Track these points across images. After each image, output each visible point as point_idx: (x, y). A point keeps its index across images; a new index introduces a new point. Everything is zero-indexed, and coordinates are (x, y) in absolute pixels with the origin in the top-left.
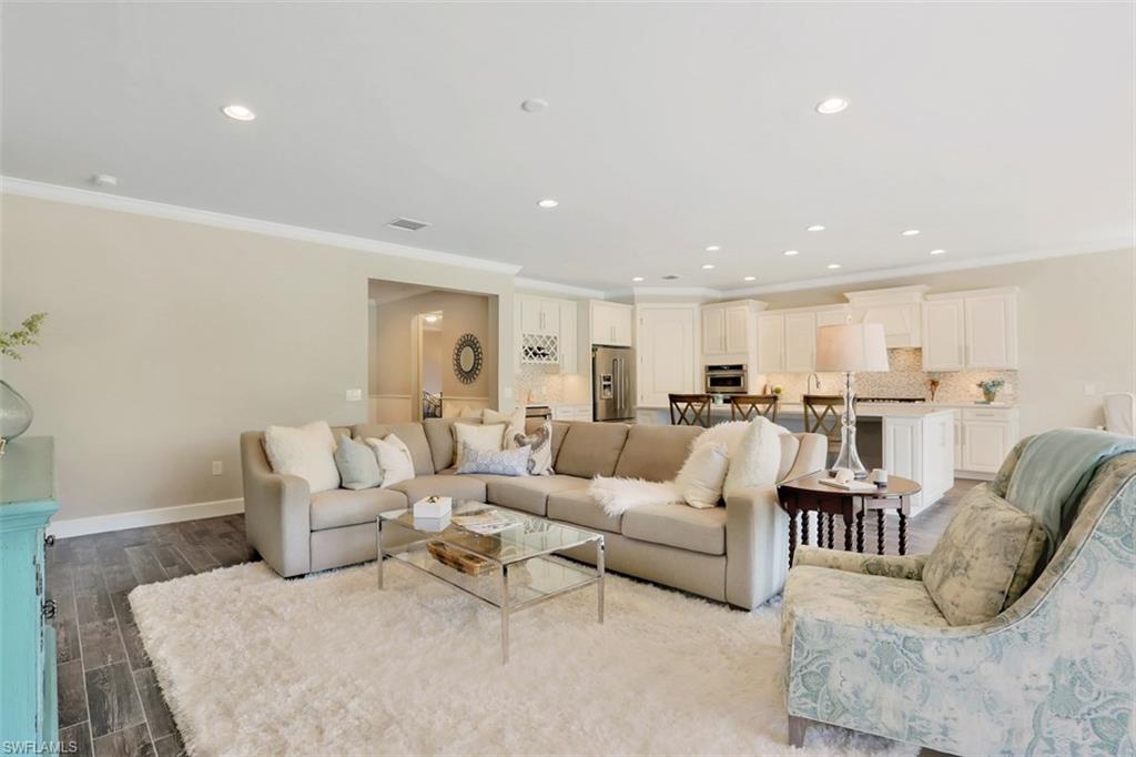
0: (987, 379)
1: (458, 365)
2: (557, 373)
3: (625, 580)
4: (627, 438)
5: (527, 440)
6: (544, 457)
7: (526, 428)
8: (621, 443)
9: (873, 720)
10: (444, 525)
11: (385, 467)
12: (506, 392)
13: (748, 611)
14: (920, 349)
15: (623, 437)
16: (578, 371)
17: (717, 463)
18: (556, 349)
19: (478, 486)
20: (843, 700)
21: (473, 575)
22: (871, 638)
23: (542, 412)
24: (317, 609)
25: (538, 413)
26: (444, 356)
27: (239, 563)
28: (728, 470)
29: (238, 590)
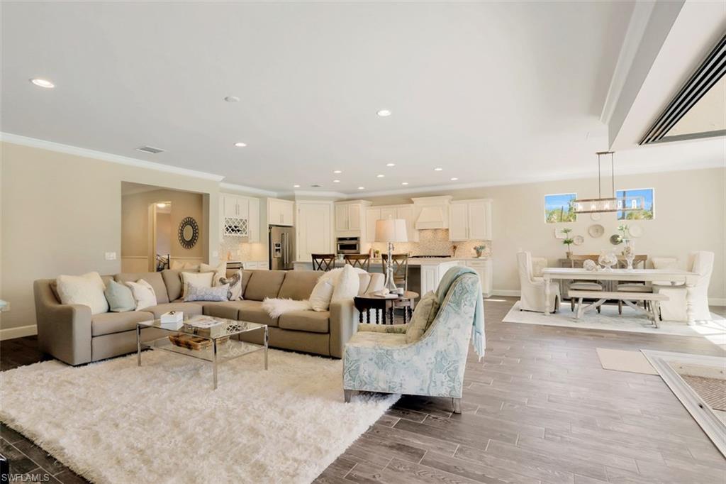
0: (478, 245)
1: (182, 237)
2: (247, 242)
3: (281, 351)
4: (285, 278)
5: (227, 281)
6: (237, 290)
7: (226, 274)
8: (281, 281)
9: (376, 386)
10: (179, 326)
11: (138, 299)
12: (214, 254)
13: (340, 359)
14: (448, 230)
15: (282, 278)
16: (260, 241)
17: (328, 288)
18: (246, 227)
19: (198, 307)
20: (365, 379)
21: (196, 349)
22: (374, 352)
23: (237, 266)
24: (100, 379)
25: (233, 266)
26: (173, 230)
27: (37, 362)
28: (333, 291)
29: (42, 375)
